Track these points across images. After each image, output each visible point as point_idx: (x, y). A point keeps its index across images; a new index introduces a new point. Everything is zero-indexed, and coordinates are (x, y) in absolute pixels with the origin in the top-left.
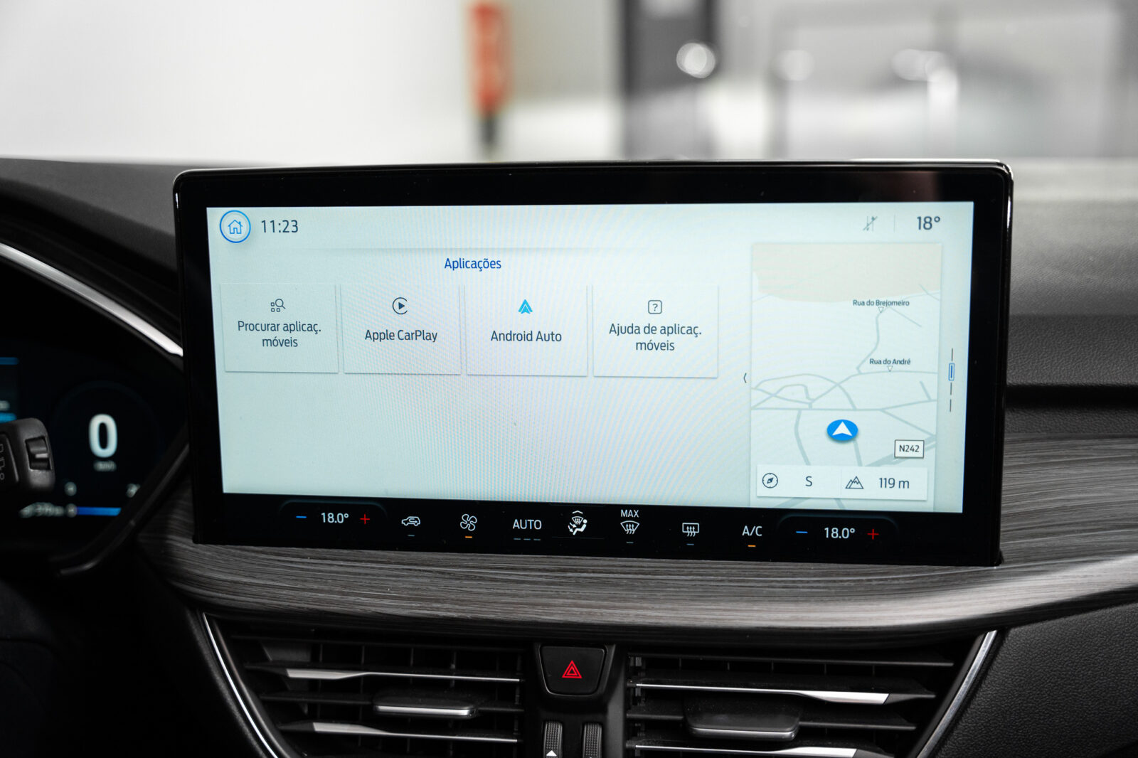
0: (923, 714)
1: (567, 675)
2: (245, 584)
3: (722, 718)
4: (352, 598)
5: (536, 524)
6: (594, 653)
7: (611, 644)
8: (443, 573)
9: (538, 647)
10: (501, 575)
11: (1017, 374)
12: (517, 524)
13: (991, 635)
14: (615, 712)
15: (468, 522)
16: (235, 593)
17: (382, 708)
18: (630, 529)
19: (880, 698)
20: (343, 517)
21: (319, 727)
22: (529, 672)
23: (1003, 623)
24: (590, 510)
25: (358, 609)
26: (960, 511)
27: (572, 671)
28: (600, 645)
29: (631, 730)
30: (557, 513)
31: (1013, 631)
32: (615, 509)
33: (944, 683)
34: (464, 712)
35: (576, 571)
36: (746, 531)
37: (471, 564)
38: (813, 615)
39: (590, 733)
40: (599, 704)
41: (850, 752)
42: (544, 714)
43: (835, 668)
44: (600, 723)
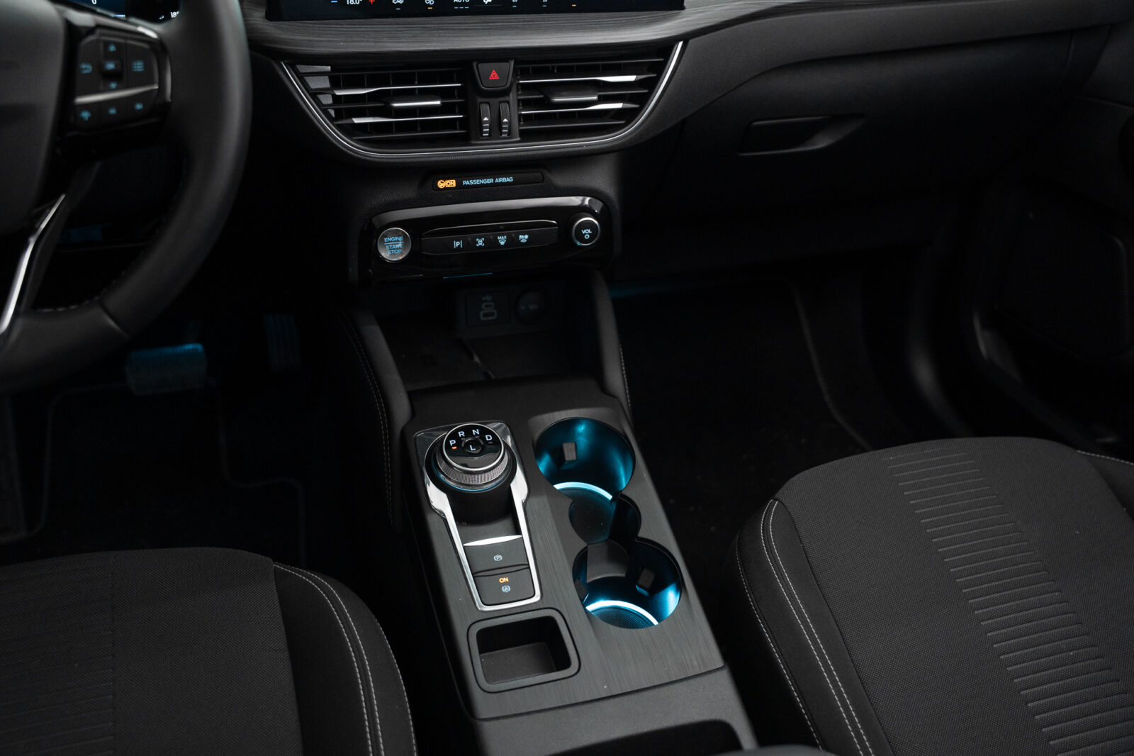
0: (652, 84)
1: (491, 77)
2: (317, 41)
3: (565, 93)
4: (380, 44)
6: (503, 65)
7: (511, 59)
8: (425, 27)
9: (475, 64)
10: (456, 26)
13: (681, 44)
14: (513, 96)
16: (312, 47)
17: (396, 105)
19: (632, 78)
21: (356, 121)
23: (686, 38)
27: (494, 75)
28: (507, 60)
29: (520, 105)
31: (691, 42)
33: (660, 68)
34: (438, 103)
35: (493, 22)
37: (436, 22)
38: (611, 37)
39: (504, 107)
40: (506, 93)
41: (619, 105)
42: (480, 100)
43: (604, 66)
44: (508, 102)
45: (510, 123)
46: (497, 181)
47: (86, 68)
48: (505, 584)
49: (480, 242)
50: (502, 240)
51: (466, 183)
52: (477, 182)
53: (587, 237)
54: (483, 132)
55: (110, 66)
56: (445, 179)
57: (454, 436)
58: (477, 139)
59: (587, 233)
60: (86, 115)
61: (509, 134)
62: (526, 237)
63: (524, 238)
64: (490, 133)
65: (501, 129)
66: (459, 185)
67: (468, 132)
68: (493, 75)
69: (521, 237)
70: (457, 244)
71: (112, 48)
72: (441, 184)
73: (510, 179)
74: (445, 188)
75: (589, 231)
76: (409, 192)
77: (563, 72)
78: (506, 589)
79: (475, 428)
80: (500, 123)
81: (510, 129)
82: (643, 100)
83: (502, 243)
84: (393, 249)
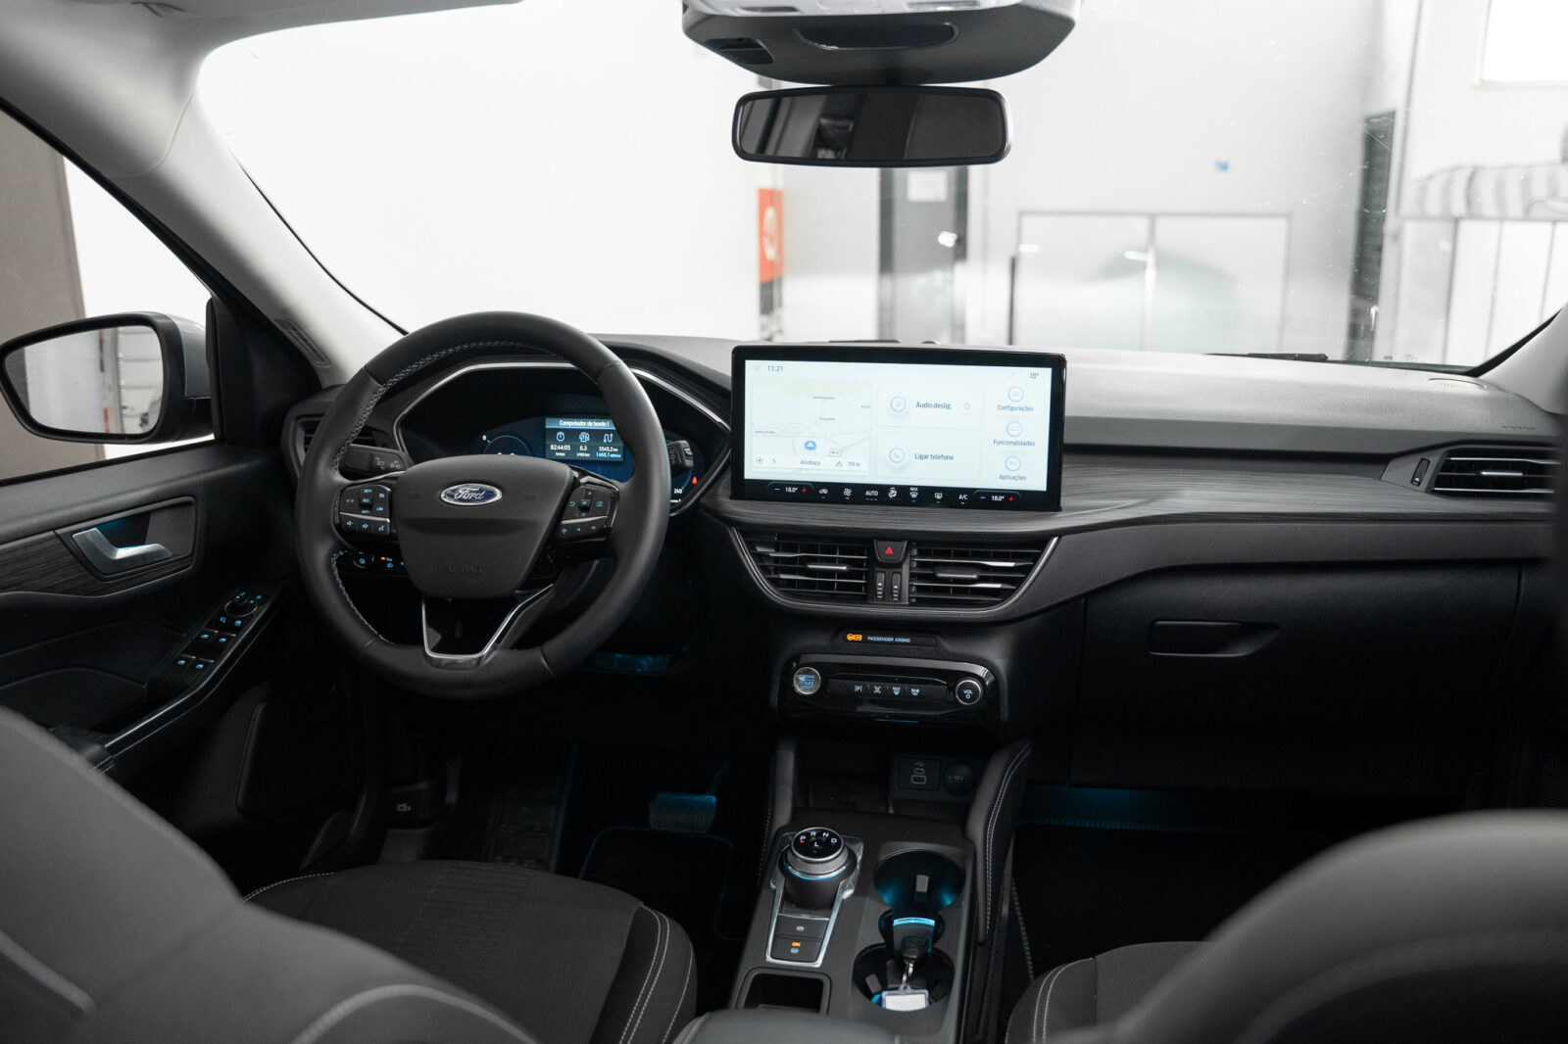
0: (1027, 570)
1: (887, 552)
2: (756, 514)
3: (950, 572)
5: (875, 493)
6: (899, 544)
7: (904, 539)
9: (875, 541)
11: (1069, 438)
12: (867, 493)
13: (1055, 539)
14: (906, 569)
15: (848, 492)
17: (810, 567)
18: (914, 496)
19: (1012, 564)
20: (795, 489)
21: (783, 576)
22: (871, 552)
23: (1060, 533)
24: (899, 488)
25: (803, 524)
26: (1045, 489)
27: (890, 551)
28: (900, 540)
29: (912, 576)
30: (883, 489)
31: (1064, 537)
32: (909, 487)
33: (1036, 558)
34: (844, 568)
35: (892, 511)
36: (960, 497)
37: (849, 508)
39: (896, 577)
40: (899, 565)
41: (998, 586)
42: (877, 569)
43: (995, 553)
44: (900, 573)
45: (900, 589)
46: (896, 640)
47: (572, 504)
48: (797, 947)
49: (877, 690)
50: (896, 691)
51: (870, 638)
52: (880, 639)
53: (968, 697)
54: (877, 595)
55: (585, 503)
56: (854, 633)
57: (807, 834)
58: (873, 600)
59: (968, 693)
60: (564, 531)
61: (899, 598)
62: (918, 691)
63: (915, 692)
64: (884, 595)
65: (892, 593)
66: (865, 640)
67: (866, 595)
68: (887, 551)
69: (913, 690)
70: (858, 688)
71: (590, 493)
72: (850, 637)
73: (908, 640)
74: (853, 641)
75: (970, 692)
76: (822, 640)
77: (958, 555)
78: (794, 951)
79: (826, 832)
80: (892, 589)
81: (900, 594)
82: (1019, 582)
83: (896, 693)
84: (805, 684)
